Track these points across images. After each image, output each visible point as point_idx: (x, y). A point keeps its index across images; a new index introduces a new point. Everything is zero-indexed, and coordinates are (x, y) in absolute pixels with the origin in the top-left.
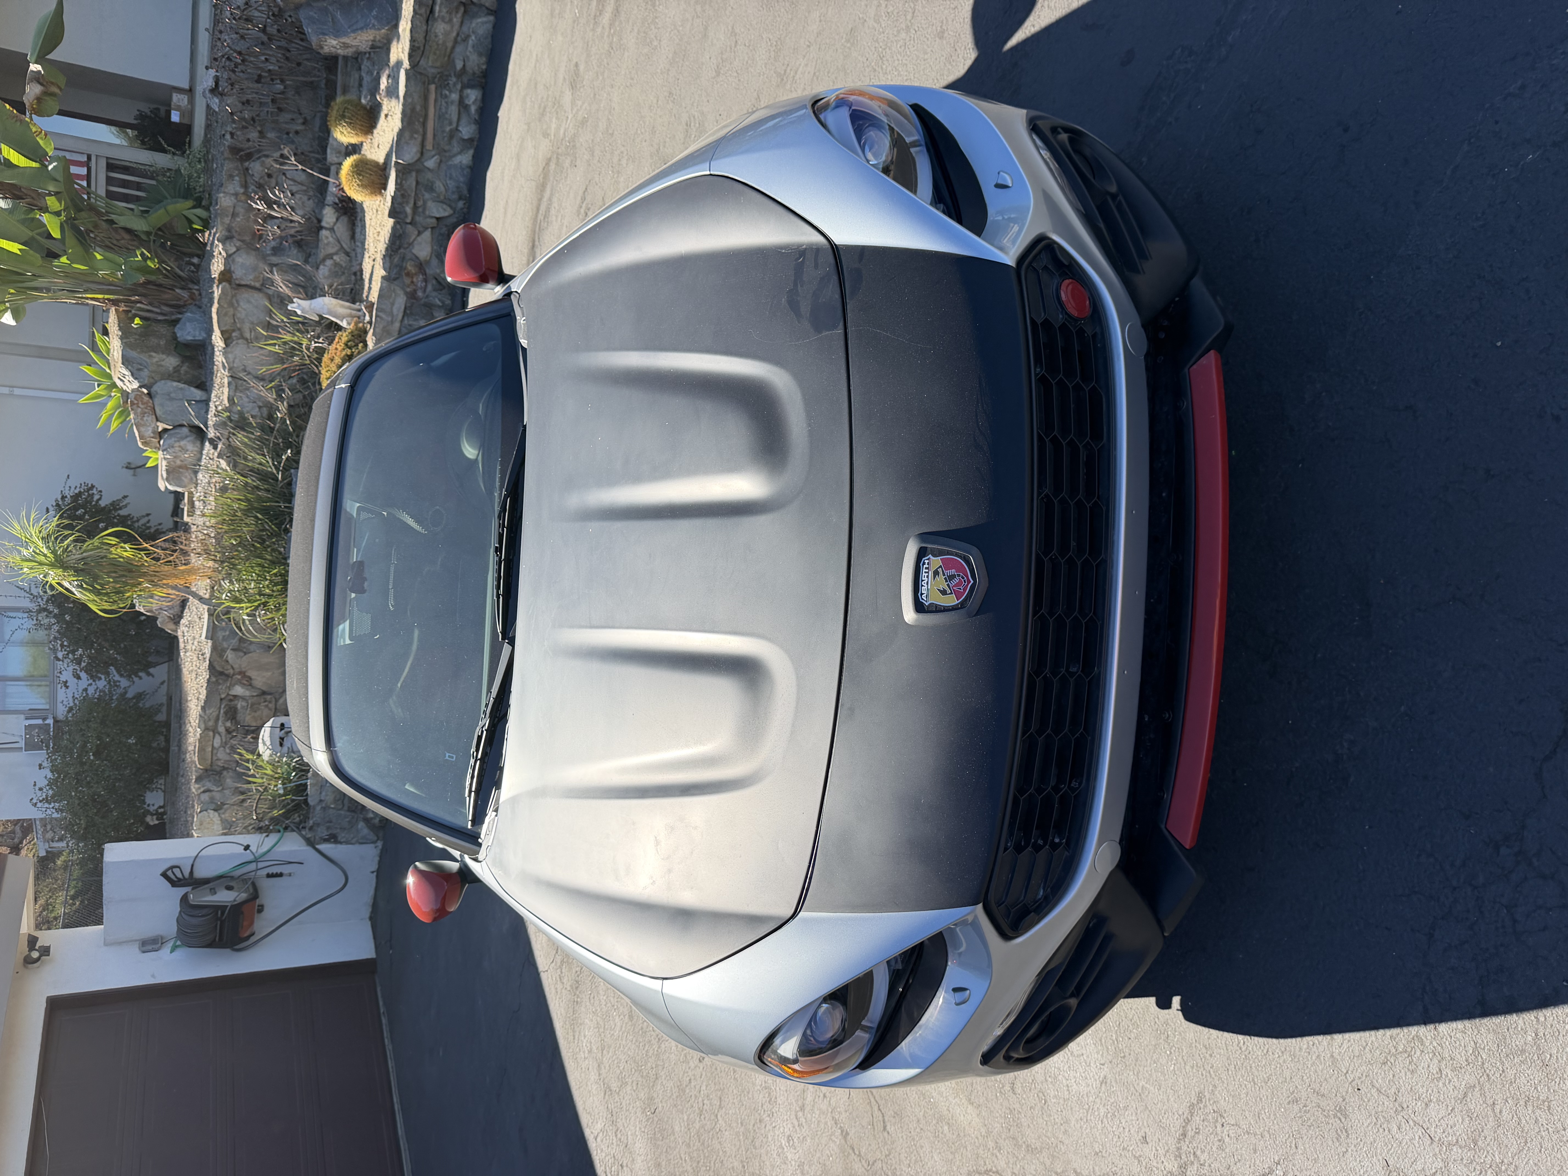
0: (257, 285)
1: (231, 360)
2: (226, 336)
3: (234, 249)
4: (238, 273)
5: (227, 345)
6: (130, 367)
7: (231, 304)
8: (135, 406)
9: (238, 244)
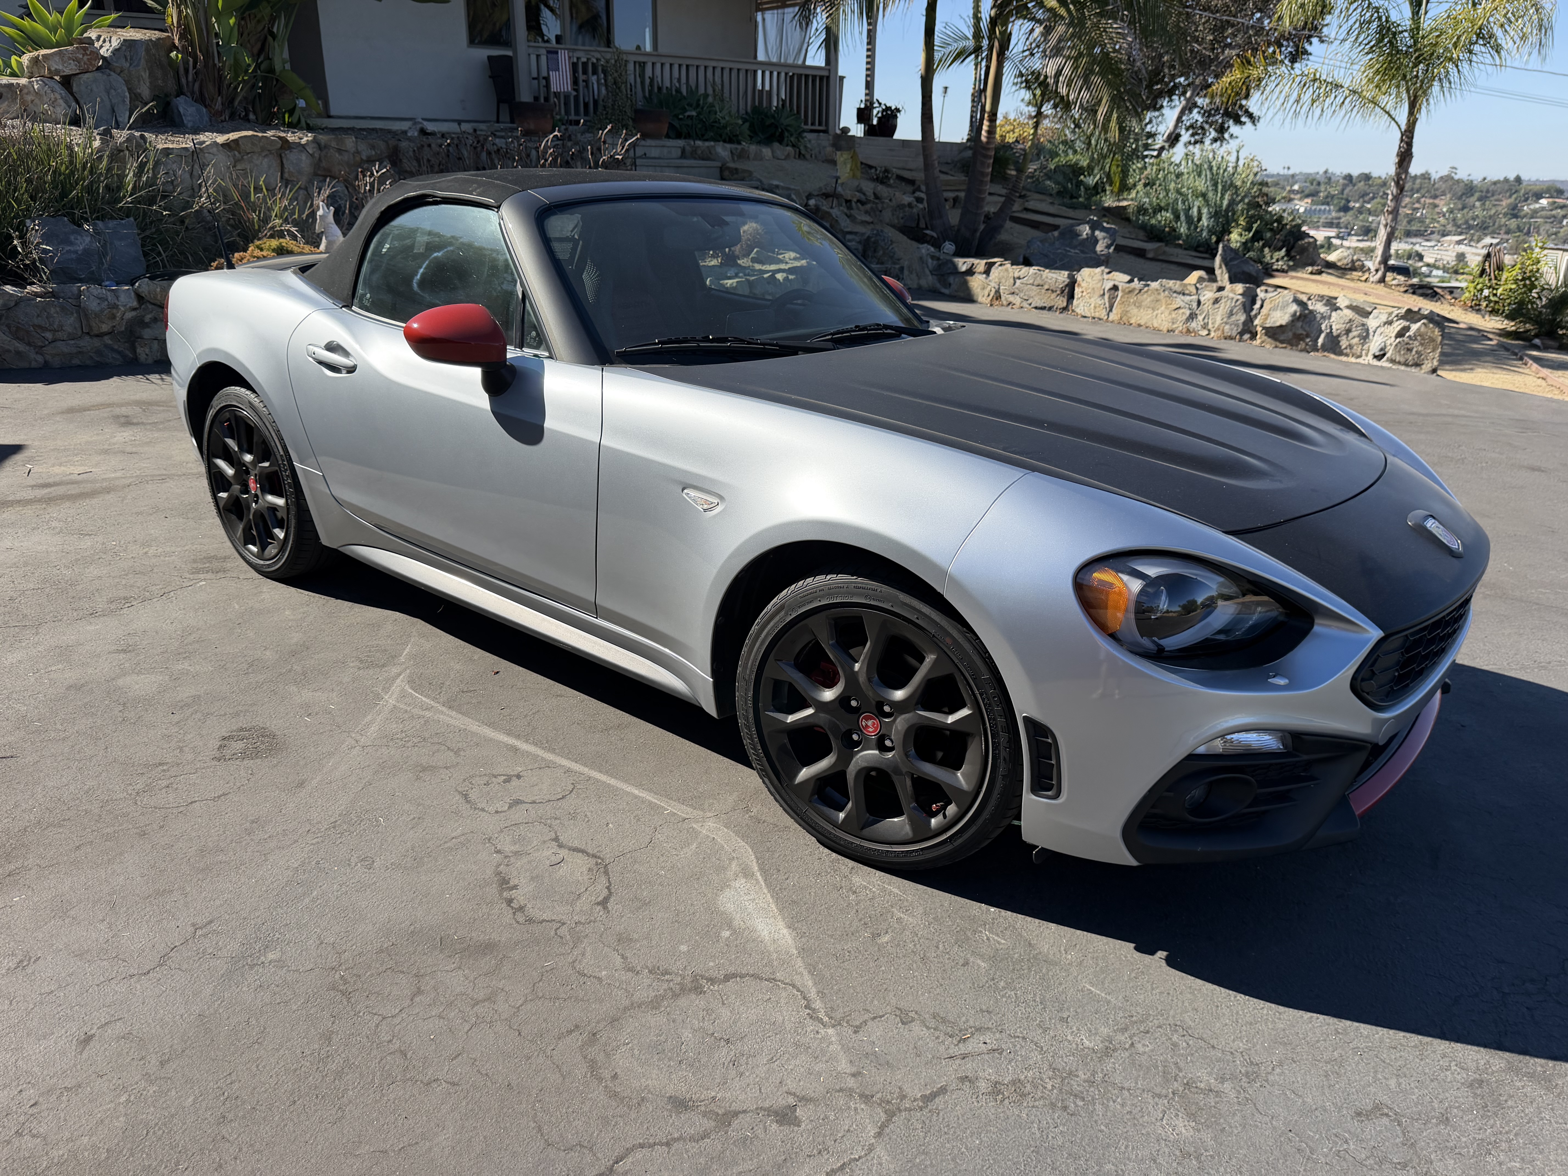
0: (286, 175)
1: (211, 151)
2: (232, 144)
3: (311, 152)
4: (291, 157)
5: (222, 145)
6: (124, 48)
7: (263, 149)
8: (82, 51)
9: (317, 155)
